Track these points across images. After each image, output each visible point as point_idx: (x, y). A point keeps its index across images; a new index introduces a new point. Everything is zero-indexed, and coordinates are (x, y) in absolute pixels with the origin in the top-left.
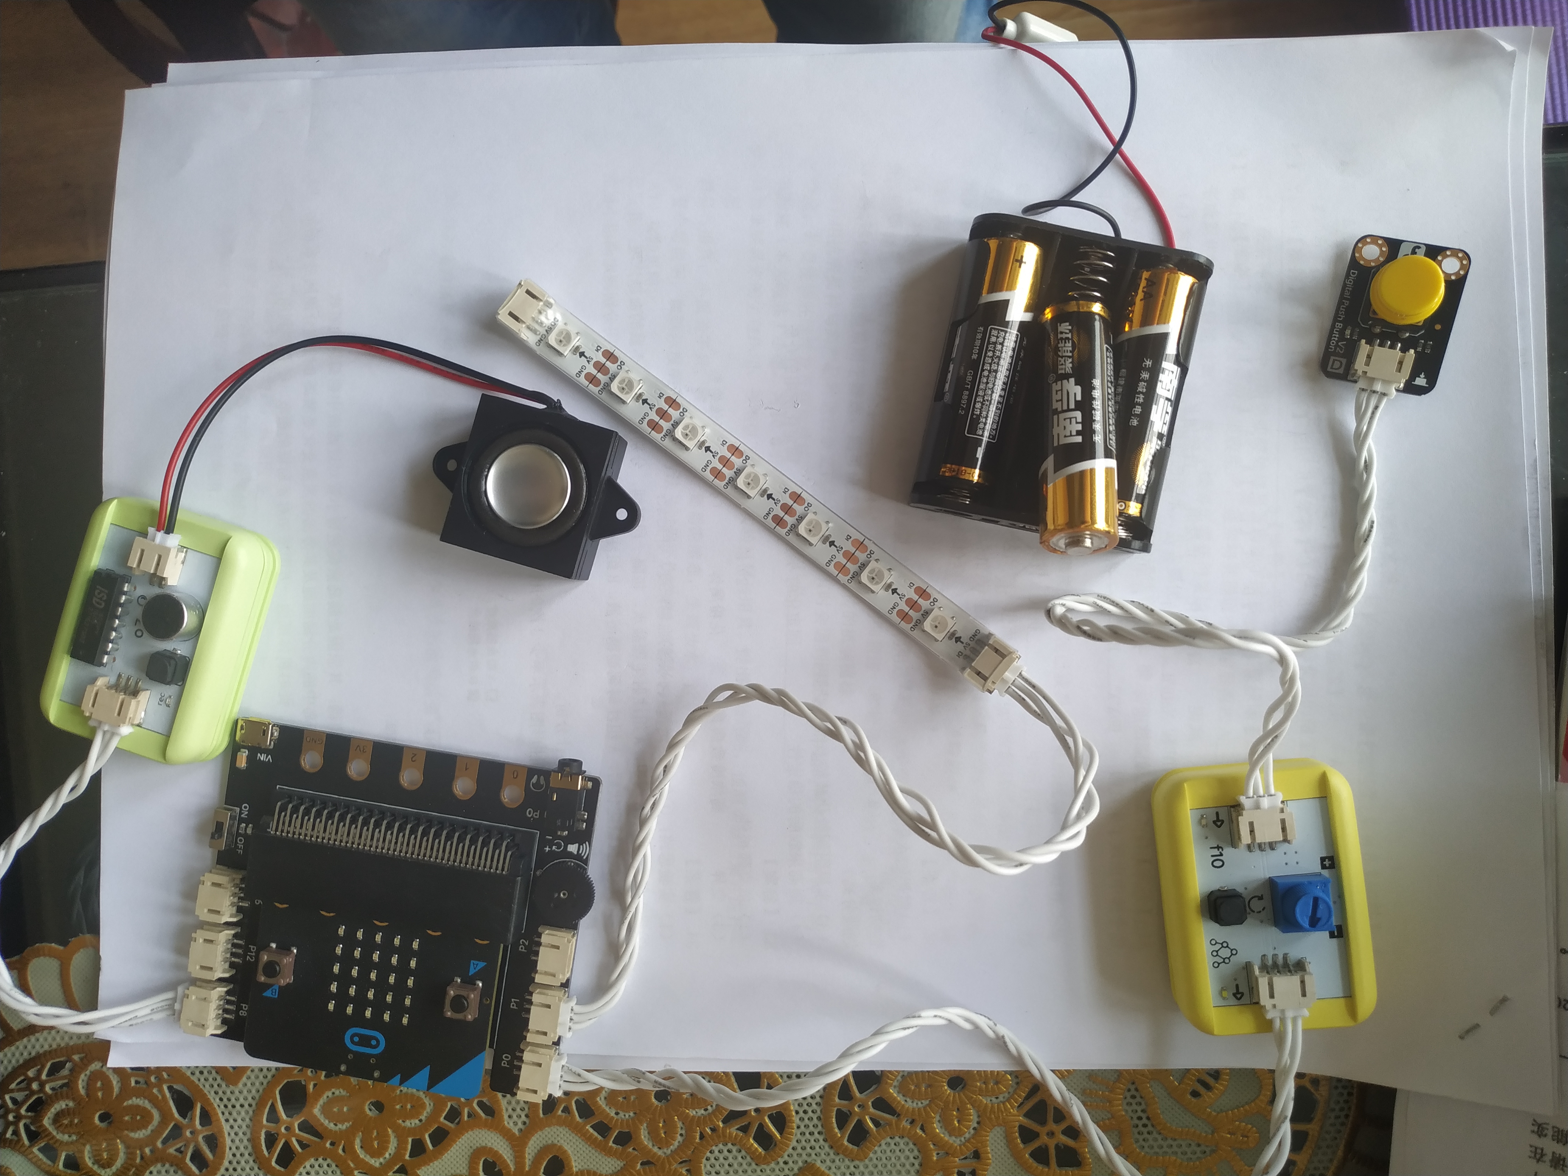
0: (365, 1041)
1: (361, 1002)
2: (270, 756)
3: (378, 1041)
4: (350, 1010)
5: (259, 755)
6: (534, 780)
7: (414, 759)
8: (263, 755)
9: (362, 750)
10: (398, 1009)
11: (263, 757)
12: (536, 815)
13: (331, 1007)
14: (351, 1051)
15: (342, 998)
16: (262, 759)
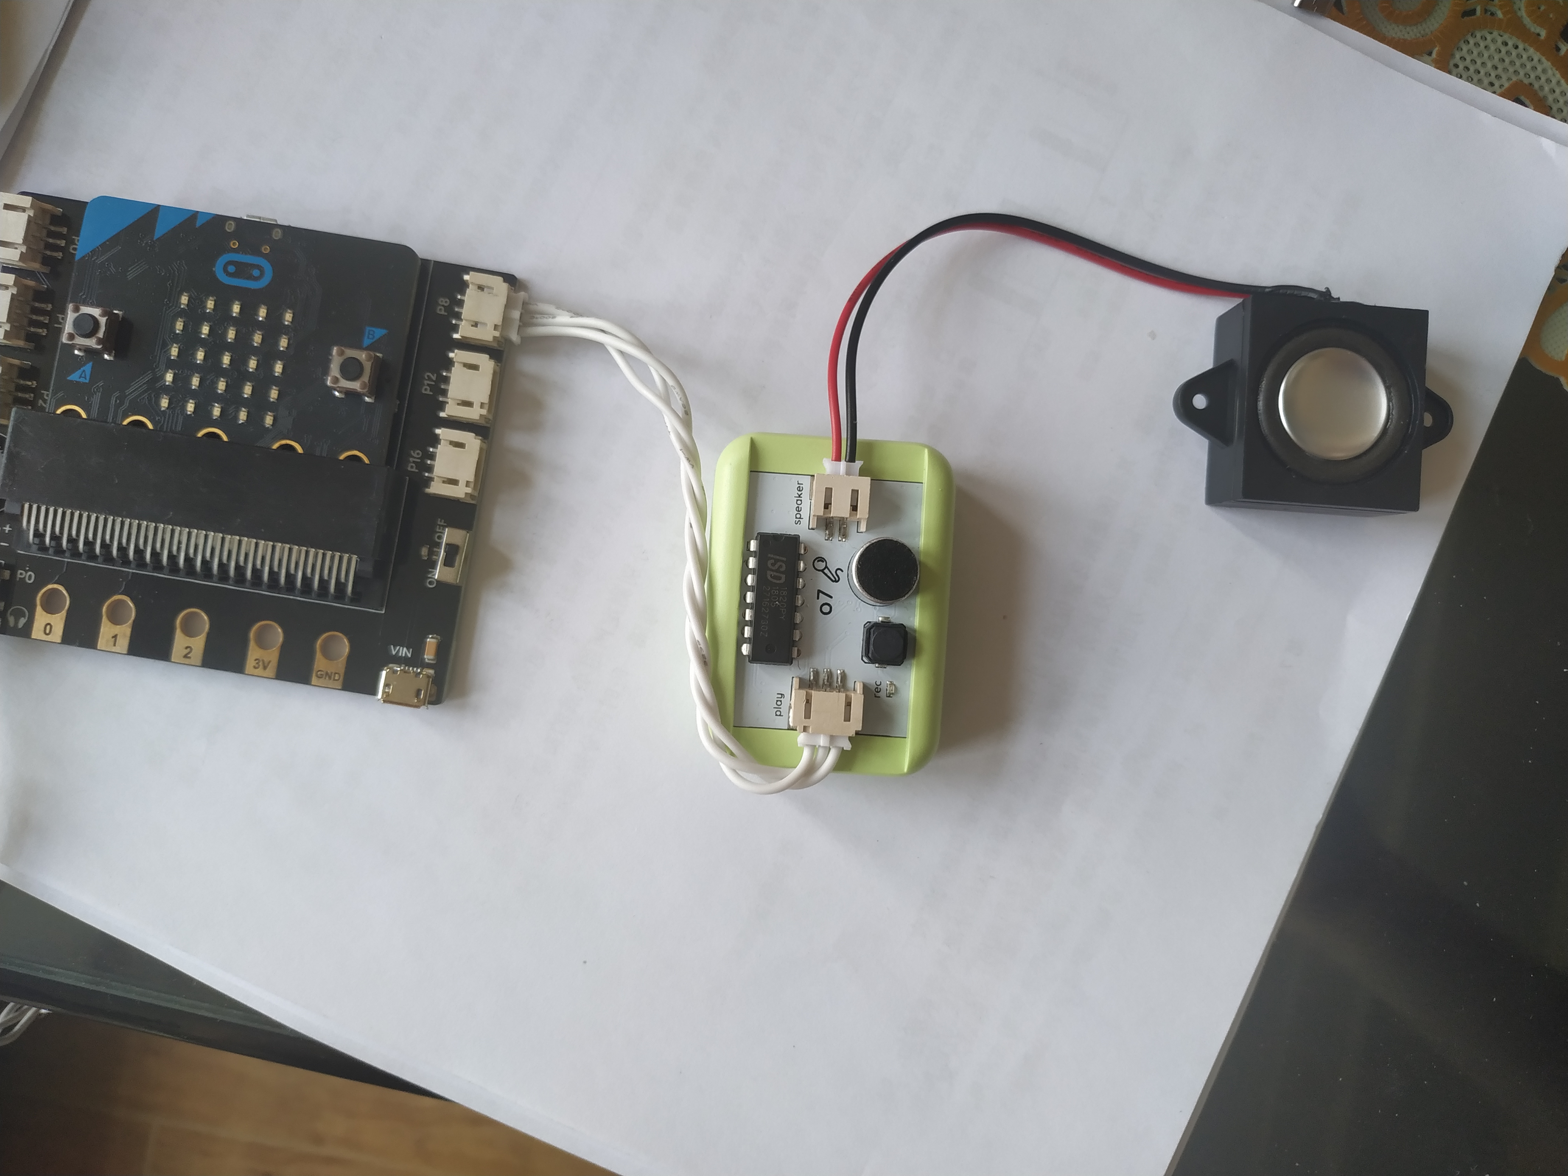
0: (242, 270)
1: (246, 323)
2: (394, 653)
3: (225, 270)
4: (262, 313)
5: (409, 655)
6: (22, 621)
7: (189, 650)
8: (404, 655)
9: (261, 663)
10: (194, 316)
11: (404, 652)
12: (21, 574)
13: (288, 317)
14: (265, 256)
15: (273, 329)
16: (405, 649)
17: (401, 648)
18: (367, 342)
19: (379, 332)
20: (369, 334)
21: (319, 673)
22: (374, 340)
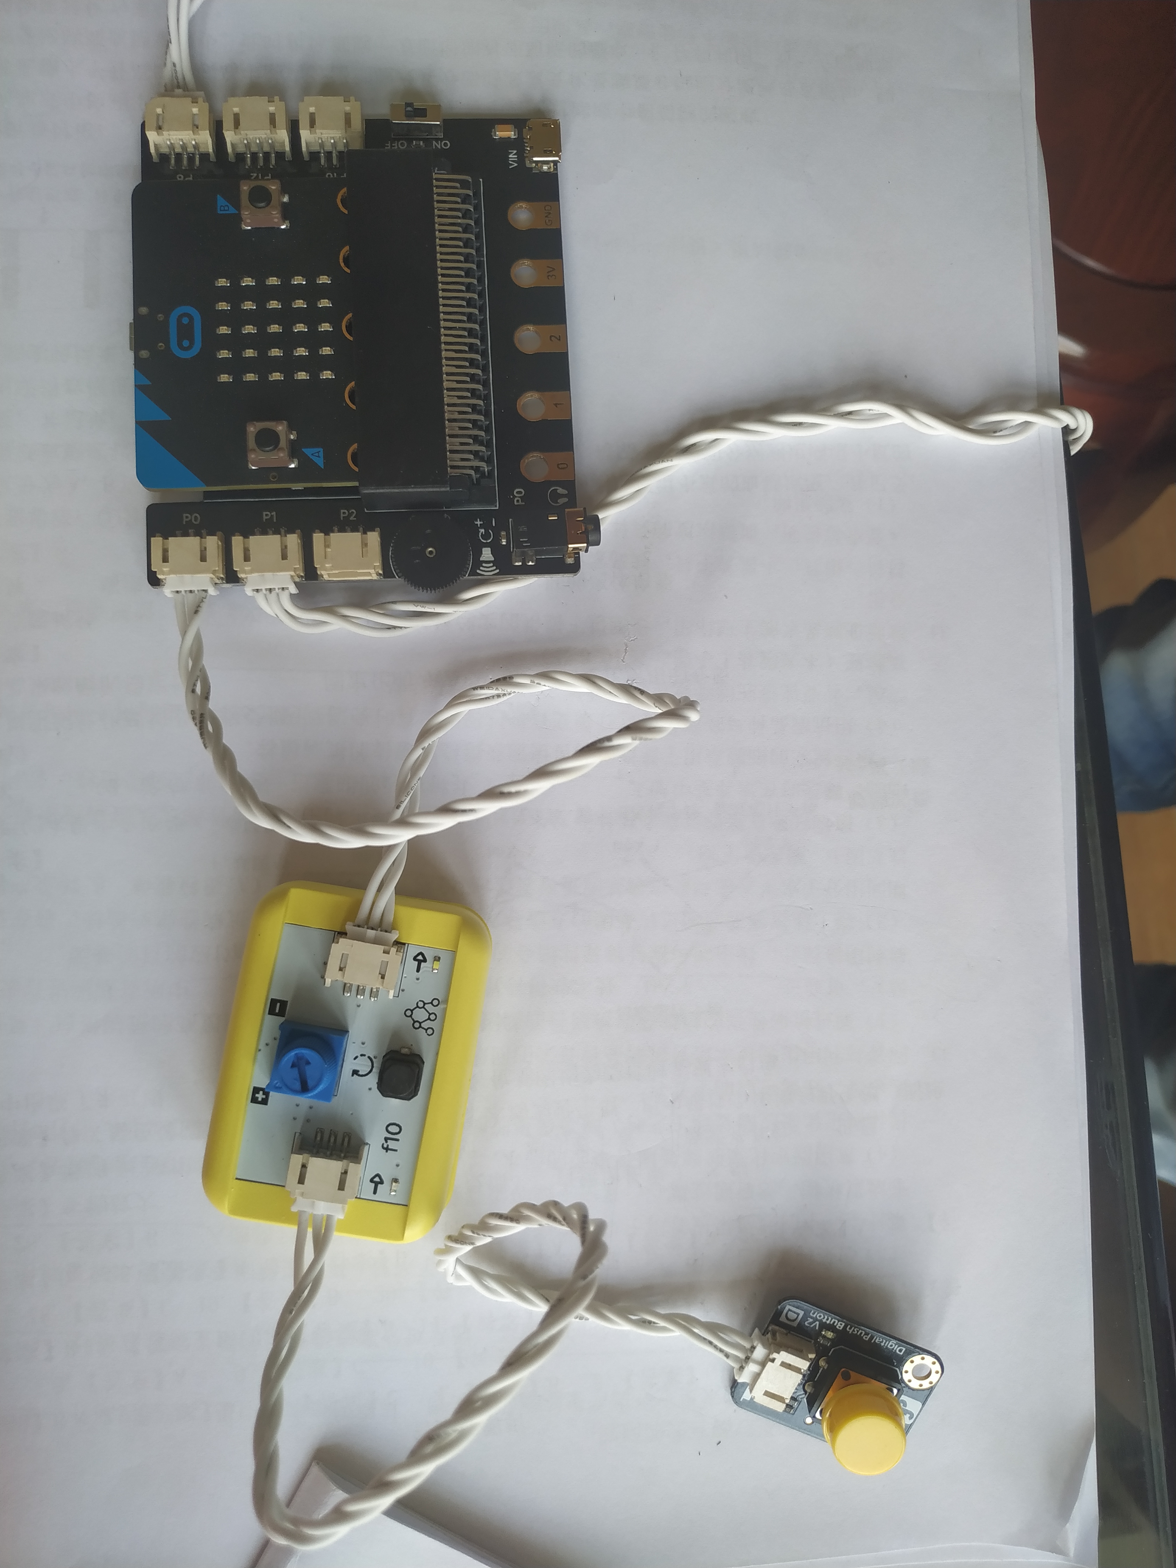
0: (185, 332)
1: (236, 318)
2: (516, 165)
3: (188, 348)
5: (515, 152)
6: (561, 491)
8: (516, 156)
9: (551, 274)
10: (238, 366)
11: (513, 156)
12: (518, 501)
13: (222, 282)
14: (167, 316)
15: (236, 294)
16: (510, 156)
17: (510, 159)
18: (232, 210)
19: (221, 201)
20: (224, 210)
21: (548, 224)
22: (229, 205)
